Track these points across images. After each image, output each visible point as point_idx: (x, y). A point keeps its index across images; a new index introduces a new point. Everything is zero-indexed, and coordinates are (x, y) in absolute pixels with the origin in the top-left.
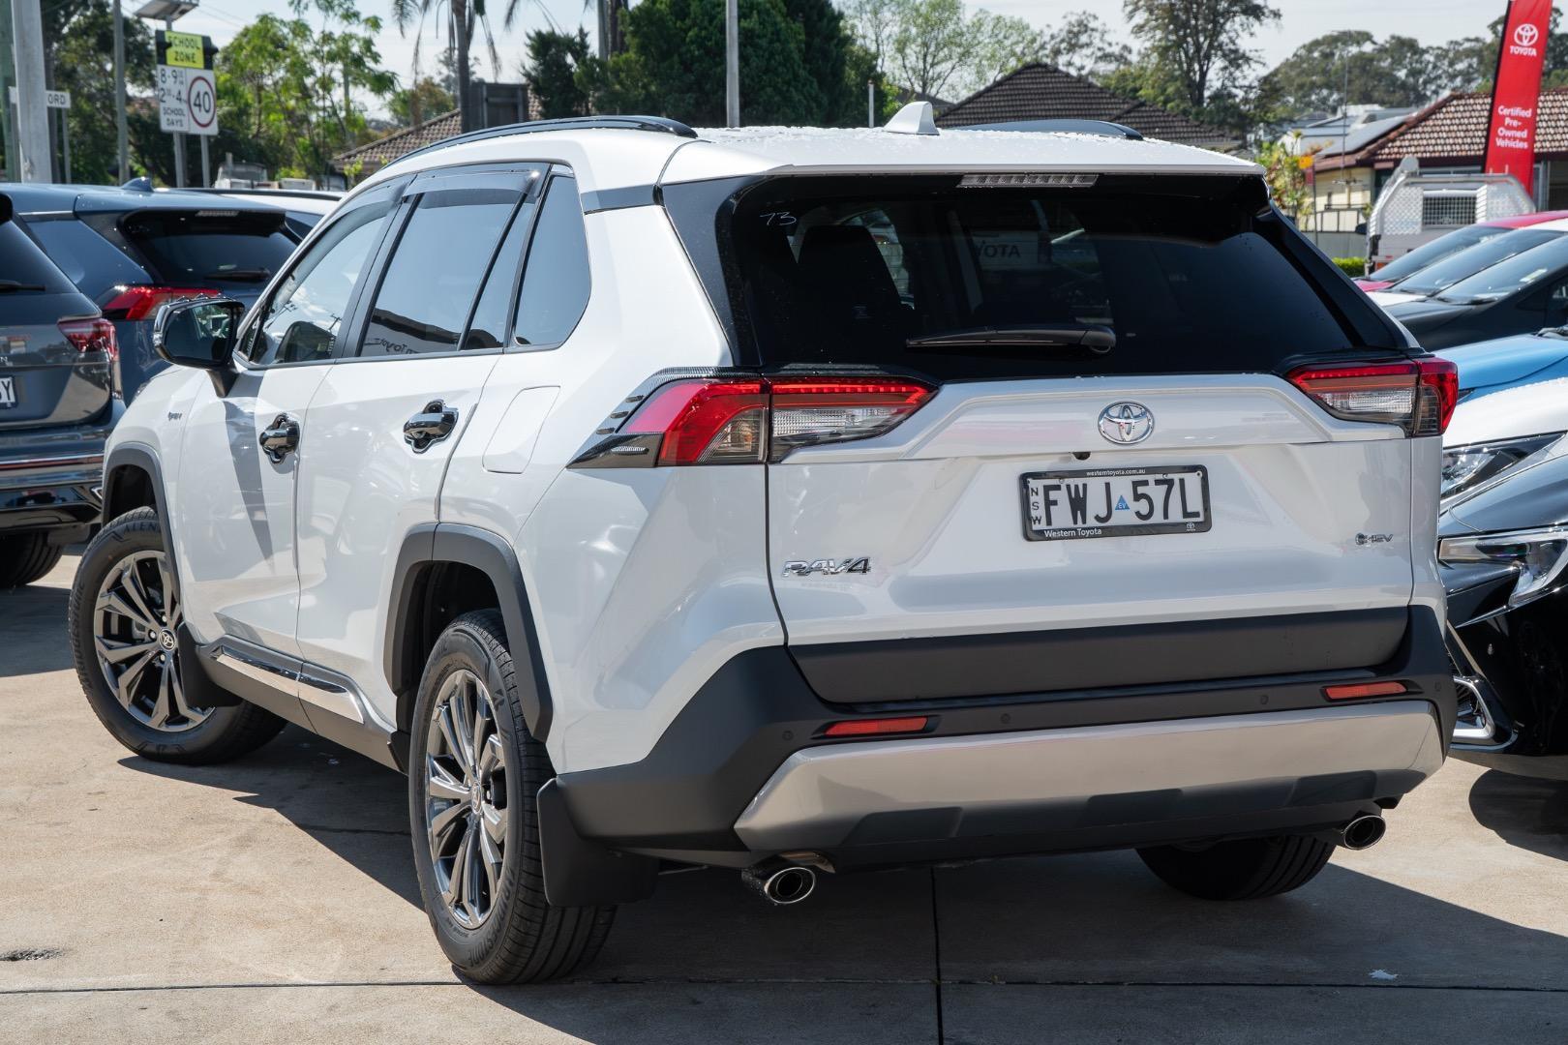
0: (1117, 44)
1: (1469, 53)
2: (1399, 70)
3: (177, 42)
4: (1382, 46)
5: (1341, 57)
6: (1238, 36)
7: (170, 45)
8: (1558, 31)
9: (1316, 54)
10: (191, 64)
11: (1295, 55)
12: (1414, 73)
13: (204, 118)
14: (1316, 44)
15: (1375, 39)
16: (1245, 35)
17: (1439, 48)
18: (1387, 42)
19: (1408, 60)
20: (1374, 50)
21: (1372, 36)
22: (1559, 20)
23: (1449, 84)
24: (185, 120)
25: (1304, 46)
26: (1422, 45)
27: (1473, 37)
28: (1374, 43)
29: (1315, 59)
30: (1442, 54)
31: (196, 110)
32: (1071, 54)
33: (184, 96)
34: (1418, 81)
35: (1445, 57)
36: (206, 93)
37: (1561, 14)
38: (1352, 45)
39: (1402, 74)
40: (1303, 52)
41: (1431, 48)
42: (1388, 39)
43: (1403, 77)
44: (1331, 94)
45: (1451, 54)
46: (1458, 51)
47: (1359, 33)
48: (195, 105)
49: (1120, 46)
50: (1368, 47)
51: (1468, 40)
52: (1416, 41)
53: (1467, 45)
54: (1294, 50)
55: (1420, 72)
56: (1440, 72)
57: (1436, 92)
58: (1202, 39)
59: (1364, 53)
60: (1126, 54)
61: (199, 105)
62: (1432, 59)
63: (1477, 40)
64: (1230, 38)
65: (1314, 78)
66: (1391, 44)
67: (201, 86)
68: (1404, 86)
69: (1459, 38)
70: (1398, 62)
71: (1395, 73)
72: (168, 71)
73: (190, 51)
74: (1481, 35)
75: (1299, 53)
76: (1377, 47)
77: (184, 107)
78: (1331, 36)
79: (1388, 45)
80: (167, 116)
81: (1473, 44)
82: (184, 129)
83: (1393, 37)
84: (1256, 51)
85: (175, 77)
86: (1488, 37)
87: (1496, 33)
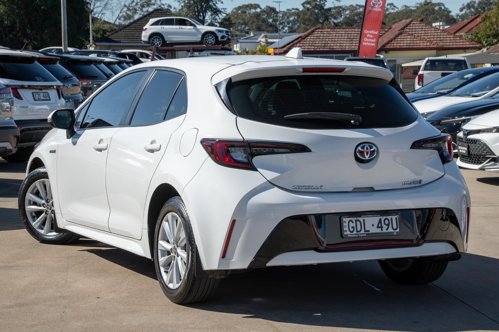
0: (166, 4)
1: (294, 14)
2: (270, 19)
4: (263, 10)
5: (249, 13)
6: (216, 3)
8: (326, 7)
9: (240, 12)
11: (232, 12)
12: (275, 21)
14: (240, 8)
15: (261, 7)
16: (219, 3)
17: (283, 12)
18: (265, 8)
19: (272, 16)
20: (261, 11)
21: (260, 6)
22: (326, 3)
23: (287, 25)
25: (235, 9)
26: (278, 10)
27: (295, 8)
28: (261, 8)
29: (239, 13)
30: (285, 14)
32: (148, 7)
34: (276, 24)
35: (286, 15)
38: (253, 9)
39: (271, 20)
40: (235, 10)
41: (281, 11)
42: (266, 7)
43: (271, 22)
44: (245, 27)
45: (287, 14)
46: (290, 13)
47: (255, 5)
49: (167, 5)
50: (258, 10)
51: (293, 9)
52: (275, 8)
53: (293, 11)
54: (231, 10)
55: (277, 20)
56: (284, 20)
57: (283, 28)
58: (203, 4)
59: (257, 12)
60: (169, 8)
62: (281, 15)
63: (297, 9)
64: (214, 4)
65: (239, 21)
66: (267, 9)
68: (271, 25)
69: (290, 8)
70: (269, 16)
71: (268, 20)
74: (298, 8)
75: (233, 11)
76: (262, 10)
78: (245, 5)
79: (265, 10)
81: (295, 10)
83: (267, 7)
84: (223, 9)
86: (301, 8)
87: (304, 7)
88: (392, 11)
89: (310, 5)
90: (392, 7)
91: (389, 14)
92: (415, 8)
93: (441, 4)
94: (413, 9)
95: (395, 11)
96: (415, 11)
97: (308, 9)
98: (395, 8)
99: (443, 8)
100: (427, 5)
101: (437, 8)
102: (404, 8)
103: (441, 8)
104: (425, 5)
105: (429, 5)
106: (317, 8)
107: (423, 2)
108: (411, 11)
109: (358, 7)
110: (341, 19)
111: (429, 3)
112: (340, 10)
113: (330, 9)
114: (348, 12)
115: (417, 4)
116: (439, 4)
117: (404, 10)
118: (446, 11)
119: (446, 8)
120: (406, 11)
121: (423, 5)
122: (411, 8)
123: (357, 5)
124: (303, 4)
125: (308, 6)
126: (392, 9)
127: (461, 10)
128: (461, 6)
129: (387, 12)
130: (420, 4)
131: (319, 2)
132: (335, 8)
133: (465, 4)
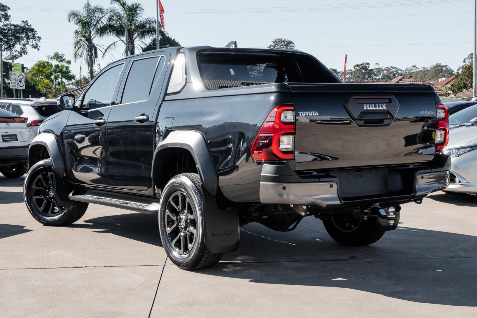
3: (15, 66)
7: (13, 66)
8: (369, 69)
10: (18, 71)
13: (21, 85)
22: (369, 66)
24: (16, 85)
26: (338, 71)
27: (350, 69)
30: (343, 73)
31: (19, 83)
33: (16, 79)
36: (22, 78)
37: (370, 65)
41: (340, 72)
46: (346, 73)
48: (19, 81)
52: (336, 70)
53: (348, 71)
61: (20, 82)
62: (340, 75)
63: (351, 70)
67: (21, 77)
72: (12, 73)
73: (18, 68)
77: (17, 82)
80: (12, 84)
81: (350, 71)
82: (16, 88)
85: (14, 75)
86: (353, 70)
87: (355, 69)
88: (415, 71)
89: (359, 67)
90: (415, 68)
91: (413, 72)
92: (430, 69)
93: (447, 66)
94: (429, 69)
95: (417, 71)
96: (429, 71)
97: (358, 70)
98: (417, 69)
99: (448, 68)
100: (438, 66)
101: (444, 69)
102: (423, 69)
103: (447, 69)
104: (436, 66)
105: (439, 67)
106: (364, 69)
107: (435, 65)
108: (428, 70)
109: (392, 68)
110: (380, 76)
111: (439, 65)
112: (379, 70)
113: (372, 70)
114: (385, 72)
115: (431, 66)
116: (445, 66)
117: (423, 70)
118: (451, 70)
119: (451, 69)
120: (424, 71)
121: (435, 67)
122: (427, 68)
123: (391, 67)
124: (354, 67)
125: (358, 68)
126: (415, 69)
127: (458, 70)
128: (458, 68)
129: (412, 72)
130: (433, 66)
131: (365, 65)
132: (376, 69)
133: (461, 66)
